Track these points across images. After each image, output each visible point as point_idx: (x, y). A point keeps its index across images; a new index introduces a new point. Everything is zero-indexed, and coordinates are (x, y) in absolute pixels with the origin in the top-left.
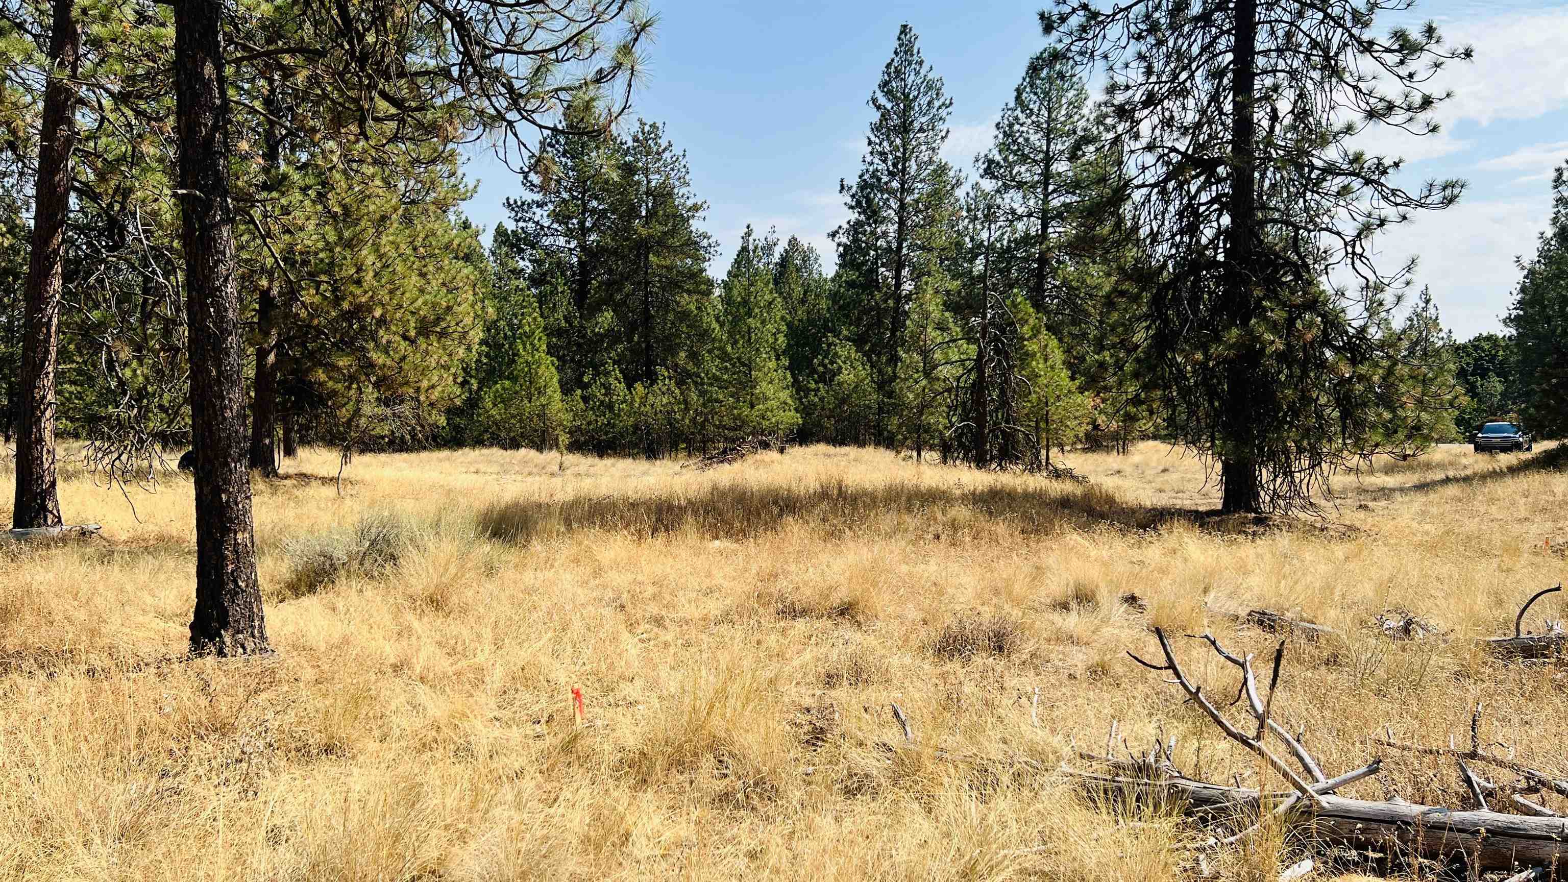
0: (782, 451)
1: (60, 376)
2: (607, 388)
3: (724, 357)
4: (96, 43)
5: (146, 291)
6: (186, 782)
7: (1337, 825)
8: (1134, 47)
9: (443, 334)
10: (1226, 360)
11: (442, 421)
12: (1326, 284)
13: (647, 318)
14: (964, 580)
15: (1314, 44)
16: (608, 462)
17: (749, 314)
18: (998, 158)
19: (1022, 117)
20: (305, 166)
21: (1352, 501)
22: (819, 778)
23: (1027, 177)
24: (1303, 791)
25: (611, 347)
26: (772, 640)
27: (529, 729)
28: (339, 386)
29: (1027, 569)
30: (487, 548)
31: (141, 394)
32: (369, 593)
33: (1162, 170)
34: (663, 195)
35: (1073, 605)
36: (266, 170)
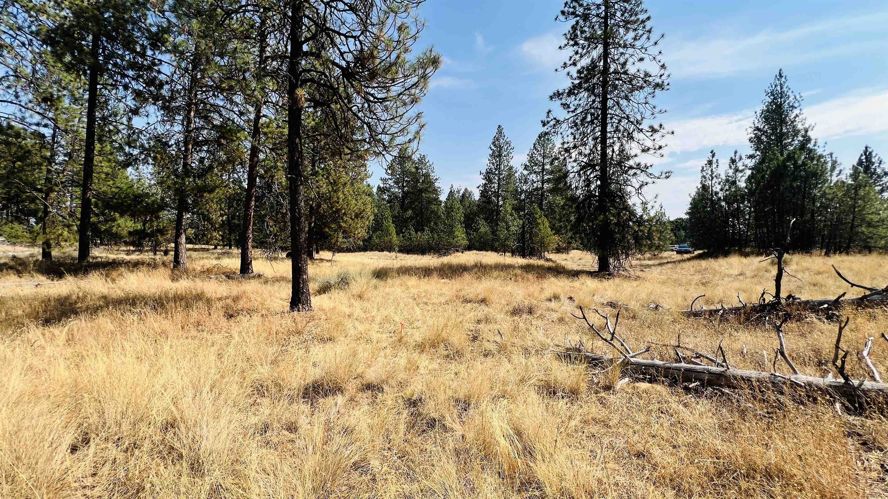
0: (462, 252)
1: (253, 230)
2: (410, 234)
3: (445, 224)
4: (265, 134)
5: (277, 205)
6: (289, 348)
7: (636, 367)
8: (570, 131)
9: (362, 217)
10: (599, 225)
11: (361, 243)
12: (630, 202)
13: (422, 212)
14: (519, 292)
15: (625, 130)
16: (410, 256)
17: (452, 211)
18: (528, 164)
19: (535, 152)
20: (323, 169)
21: (639, 269)
22: (475, 351)
23: (537, 170)
24: (626, 357)
25: (411, 221)
26: (461, 310)
27: (388, 335)
28: (332, 233)
29: (538, 288)
30: (375, 281)
31: (275, 235)
32: (341, 294)
33: (579, 168)
34: (427, 175)
35: (553, 299)
36: (312, 170)
